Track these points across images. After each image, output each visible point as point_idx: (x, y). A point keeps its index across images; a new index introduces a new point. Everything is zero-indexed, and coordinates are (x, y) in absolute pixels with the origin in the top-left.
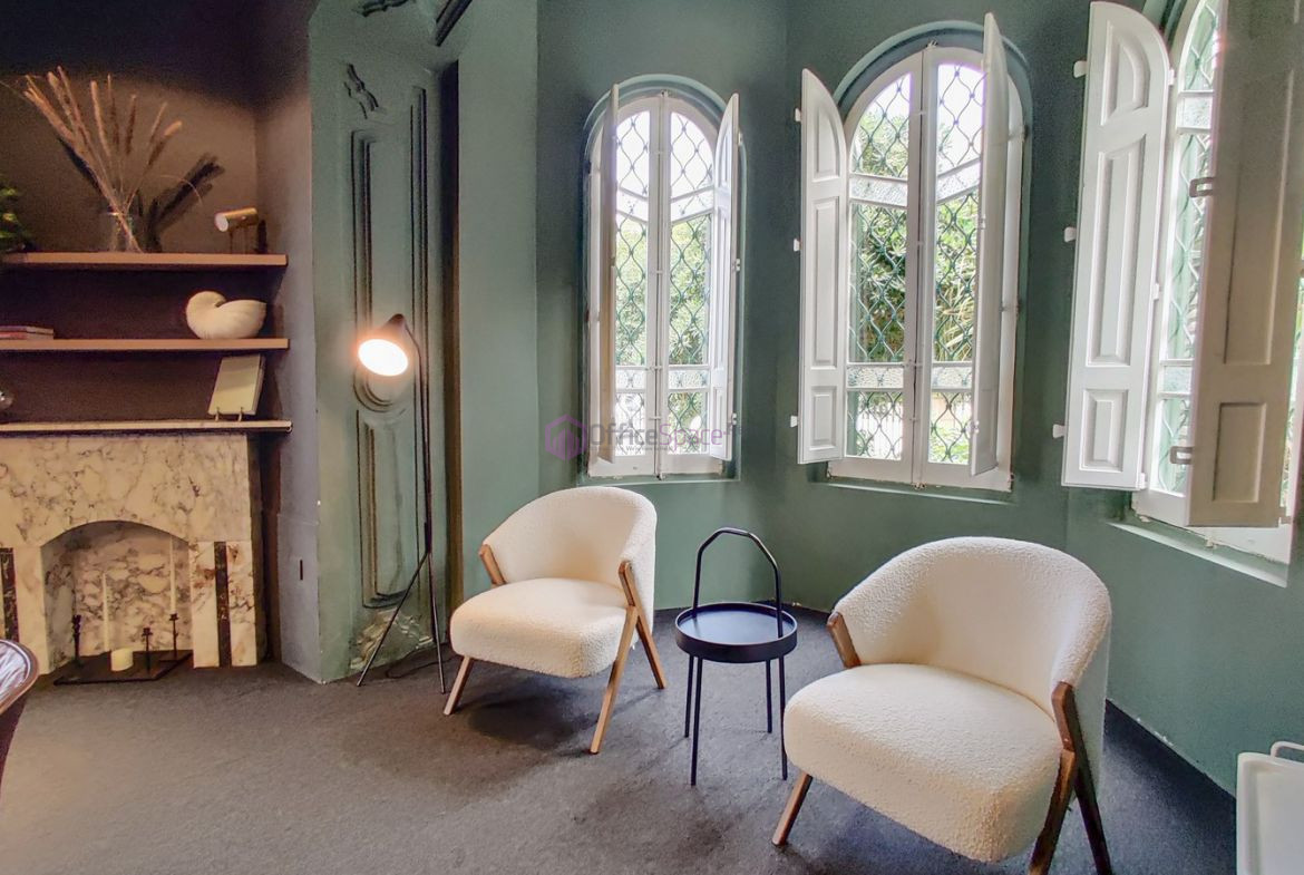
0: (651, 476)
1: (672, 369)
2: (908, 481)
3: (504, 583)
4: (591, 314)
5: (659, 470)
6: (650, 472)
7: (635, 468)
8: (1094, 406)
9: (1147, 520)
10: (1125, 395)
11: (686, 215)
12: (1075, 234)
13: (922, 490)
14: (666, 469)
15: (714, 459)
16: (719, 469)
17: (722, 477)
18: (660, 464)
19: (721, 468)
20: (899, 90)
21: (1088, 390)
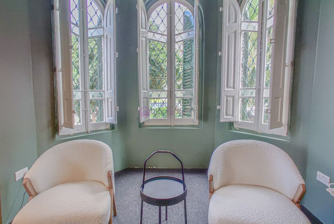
0: (84, 132)
1: (91, 91)
2: (169, 124)
3: (37, 194)
4: (57, 69)
5: (88, 130)
6: (85, 131)
7: (78, 130)
8: (227, 100)
9: (238, 129)
10: (234, 97)
11: (93, 35)
12: (221, 54)
13: (174, 127)
14: (90, 129)
15: (107, 124)
16: (109, 127)
17: (110, 130)
18: (88, 128)
19: (109, 126)
20: (162, 7)
21: (226, 96)
